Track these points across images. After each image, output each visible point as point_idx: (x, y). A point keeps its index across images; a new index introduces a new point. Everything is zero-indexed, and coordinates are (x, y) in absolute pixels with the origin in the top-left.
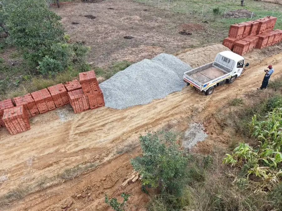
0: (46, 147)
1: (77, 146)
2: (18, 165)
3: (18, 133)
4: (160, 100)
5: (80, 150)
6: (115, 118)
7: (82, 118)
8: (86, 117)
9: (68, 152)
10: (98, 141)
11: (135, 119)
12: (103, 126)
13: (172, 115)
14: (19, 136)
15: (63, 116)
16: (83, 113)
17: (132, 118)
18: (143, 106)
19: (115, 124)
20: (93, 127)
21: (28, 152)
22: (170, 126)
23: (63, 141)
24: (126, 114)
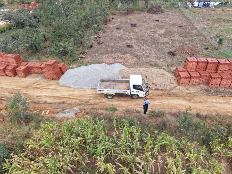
0: (20, 87)
1: (27, 91)
2: (6, 88)
3: (21, 77)
4: (82, 89)
5: (25, 94)
6: (52, 88)
7: (44, 82)
8: (46, 82)
9: (22, 92)
10: (34, 93)
11: (58, 92)
12: (45, 89)
13: (74, 99)
14: (20, 78)
15: (40, 77)
16: (48, 80)
17: (58, 91)
18: (71, 88)
19: (49, 90)
20: (41, 87)
21: (14, 85)
22: (63, 103)
23: (26, 87)
24: (59, 88)
